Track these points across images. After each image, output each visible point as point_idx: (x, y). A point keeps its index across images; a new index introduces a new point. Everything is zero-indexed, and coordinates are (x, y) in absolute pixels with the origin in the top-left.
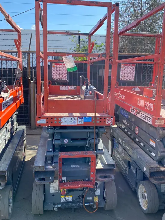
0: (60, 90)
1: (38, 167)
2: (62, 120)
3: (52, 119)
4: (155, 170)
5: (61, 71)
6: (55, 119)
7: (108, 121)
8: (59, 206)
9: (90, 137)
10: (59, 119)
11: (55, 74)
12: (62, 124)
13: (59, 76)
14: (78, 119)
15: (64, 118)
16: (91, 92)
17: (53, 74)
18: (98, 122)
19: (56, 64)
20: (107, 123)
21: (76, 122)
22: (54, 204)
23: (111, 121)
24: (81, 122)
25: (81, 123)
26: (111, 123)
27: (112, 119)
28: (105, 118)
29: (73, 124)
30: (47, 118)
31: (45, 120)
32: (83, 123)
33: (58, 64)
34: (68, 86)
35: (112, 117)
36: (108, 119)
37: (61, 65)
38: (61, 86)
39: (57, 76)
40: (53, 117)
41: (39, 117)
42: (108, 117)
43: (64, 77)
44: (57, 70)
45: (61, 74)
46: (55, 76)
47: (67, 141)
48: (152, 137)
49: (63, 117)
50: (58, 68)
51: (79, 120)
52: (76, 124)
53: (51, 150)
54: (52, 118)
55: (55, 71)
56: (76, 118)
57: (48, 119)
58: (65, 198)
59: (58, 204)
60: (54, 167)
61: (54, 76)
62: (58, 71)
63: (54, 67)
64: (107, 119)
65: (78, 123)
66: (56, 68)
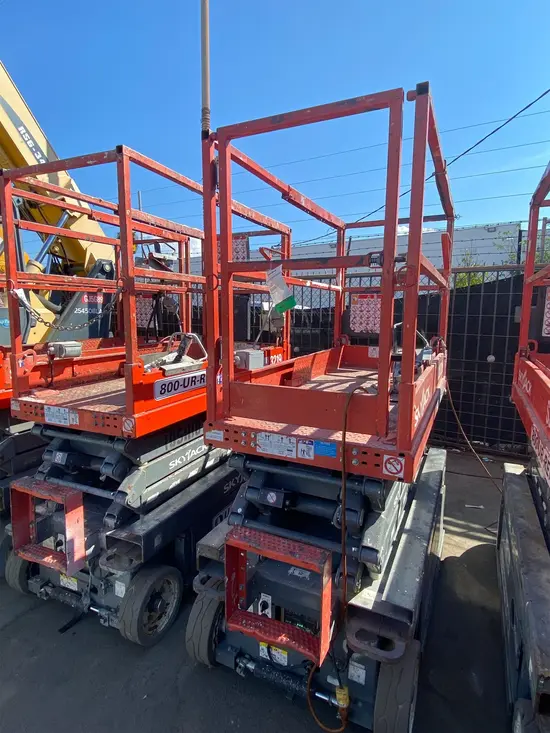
0: (370, 356)
1: (206, 546)
2: (261, 438)
3: (236, 432)
5: (371, 312)
6: (244, 434)
7: (388, 466)
8: (251, 666)
10: (253, 435)
11: (358, 318)
12: (259, 450)
13: (368, 324)
14: (298, 442)
15: (263, 434)
17: (351, 319)
18: (355, 462)
19: (361, 297)
20: (385, 472)
21: (294, 450)
22: (239, 656)
23: (399, 467)
24: (308, 454)
25: (307, 457)
26: (399, 472)
28: (378, 455)
29: (286, 454)
31: (222, 433)
32: (312, 458)
33: (366, 297)
35: (402, 455)
36: (389, 459)
38: (371, 347)
39: (361, 323)
40: (240, 427)
41: (210, 424)
42: (389, 453)
44: (361, 311)
45: (371, 319)
46: (357, 325)
47: (275, 498)
49: (261, 431)
50: (365, 306)
51: (302, 446)
52: (293, 455)
53: (240, 511)
54: (237, 430)
55: (358, 312)
56: (294, 440)
57: (228, 431)
58: (269, 652)
59: (249, 659)
61: (354, 324)
62: (365, 312)
63: (356, 303)
64: (386, 457)
65: (300, 456)
66: (358, 306)
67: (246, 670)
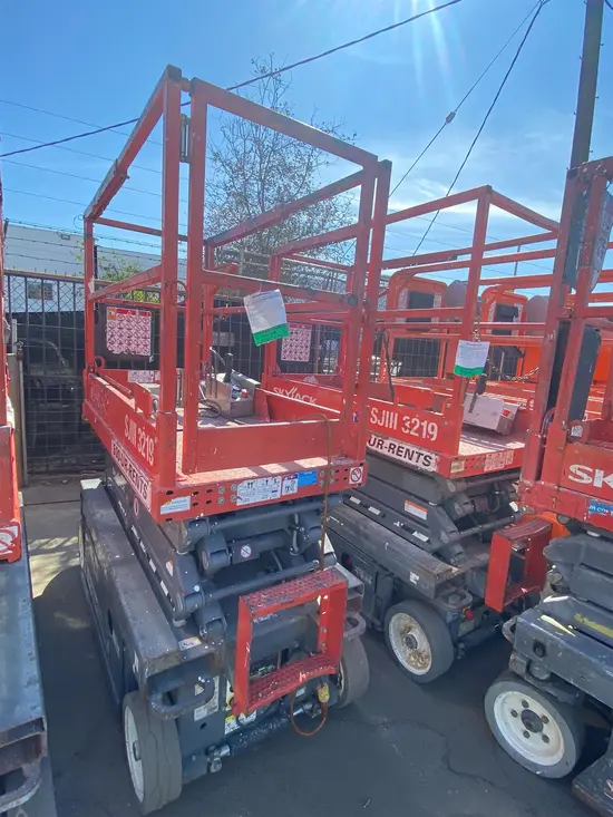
0: (129, 381)
1: (160, 657)
2: (241, 489)
3: (210, 491)
4: (445, 577)
5: (133, 331)
6: (222, 491)
7: (353, 476)
8: (225, 751)
9: (300, 525)
10: (233, 487)
11: (116, 337)
12: (239, 503)
13: (129, 344)
14: (283, 480)
15: (245, 483)
16: (245, 391)
17: (108, 337)
18: (332, 481)
20: (351, 482)
21: (279, 489)
22: (207, 753)
23: (359, 476)
24: (291, 488)
25: (291, 492)
26: (359, 479)
27: (361, 468)
29: (271, 496)
30: (195, 491)
31: (188, 498)
32: (296, 491)
33: (126, 312)
34: (152, 372)
35: (361, 465)
36: (353, 471)
37: (134, 313)
38: (133, 372)
39: (121, 344)
40: (214, 484)
41: (170, 493)
42: (352, 466)
43: (141, 346)
44: (121, 329)
45: (133, 338)
46: (116, 345)
47: (249, 551)
48: (411, 494)
49: (242, 480)
50: (125, 322)
51: (287, 483)
52: (278, 495)
53: (197, 588)
54: (210, 489)
55: (116, 329)
56: (279, 479)
57: (196, 493)
58: (237, 721)
59: (219, 747)
60: (204, 640)
61: (112, 343)
62: (125, 330)
63: (113, 318)
65: (283, 494)
66: (117, 322)
67: (224, 759)
